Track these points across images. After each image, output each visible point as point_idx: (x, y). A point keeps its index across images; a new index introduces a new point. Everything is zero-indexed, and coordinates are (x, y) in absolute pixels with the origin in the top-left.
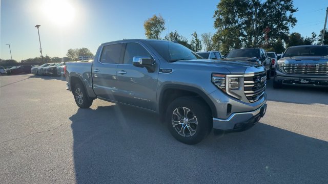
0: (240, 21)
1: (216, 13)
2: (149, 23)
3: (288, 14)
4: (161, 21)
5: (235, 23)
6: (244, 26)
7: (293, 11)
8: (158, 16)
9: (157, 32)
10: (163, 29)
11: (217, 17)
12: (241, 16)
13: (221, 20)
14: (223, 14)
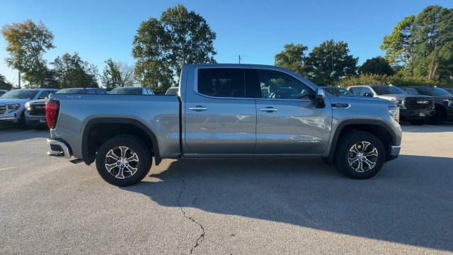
0: (164, 54)
1: (136, 40)
2: (17, 32)
3: (210, 55)
4: (44, 33)
5: (158, 55)
6: (168, 61)
7: (214, 53)
8: (37, 24)
9: (37, 50)
10: (50, 46)
11: (137, 45)
12: (166, 49)
13: (142, 49)
14: (144, 42)
